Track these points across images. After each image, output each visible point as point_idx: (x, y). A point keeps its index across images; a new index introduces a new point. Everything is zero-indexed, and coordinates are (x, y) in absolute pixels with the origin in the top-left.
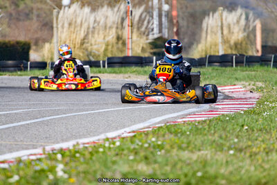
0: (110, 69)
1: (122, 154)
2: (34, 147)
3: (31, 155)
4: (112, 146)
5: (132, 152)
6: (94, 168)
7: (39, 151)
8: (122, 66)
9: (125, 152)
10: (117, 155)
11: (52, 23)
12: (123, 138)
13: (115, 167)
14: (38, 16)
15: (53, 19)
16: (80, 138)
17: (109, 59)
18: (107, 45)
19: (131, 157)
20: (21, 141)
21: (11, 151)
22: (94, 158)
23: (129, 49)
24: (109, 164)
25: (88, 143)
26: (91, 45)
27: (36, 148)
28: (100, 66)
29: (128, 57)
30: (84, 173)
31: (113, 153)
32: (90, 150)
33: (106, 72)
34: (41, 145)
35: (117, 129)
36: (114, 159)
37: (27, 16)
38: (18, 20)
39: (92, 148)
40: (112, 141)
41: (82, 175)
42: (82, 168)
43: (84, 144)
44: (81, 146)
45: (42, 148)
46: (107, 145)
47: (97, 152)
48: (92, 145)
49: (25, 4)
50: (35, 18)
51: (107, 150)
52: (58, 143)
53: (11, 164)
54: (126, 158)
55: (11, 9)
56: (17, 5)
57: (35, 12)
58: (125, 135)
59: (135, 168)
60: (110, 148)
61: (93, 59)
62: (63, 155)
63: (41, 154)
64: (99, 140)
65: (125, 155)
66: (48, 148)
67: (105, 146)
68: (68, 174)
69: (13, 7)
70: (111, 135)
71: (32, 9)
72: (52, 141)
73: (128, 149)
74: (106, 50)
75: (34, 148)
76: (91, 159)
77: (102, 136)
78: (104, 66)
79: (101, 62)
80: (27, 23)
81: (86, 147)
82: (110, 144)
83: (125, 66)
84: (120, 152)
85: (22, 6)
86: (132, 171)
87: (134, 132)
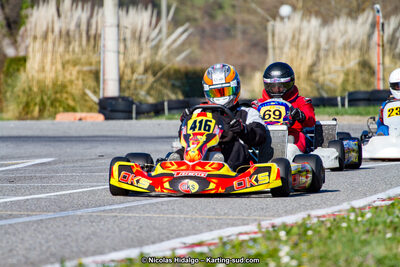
0: (352, 109)
1: (374, 231)
2: (245, 223)
3: (241, 234)
4: (360, 219)
5: (389, 227)
6: (334, 252)
7: (253, 227)
8: (369, 105)
9: (380, 227)
10: (368, 231)
11: (266, 43)
12: (377, 208)
13: (366, 249)
14: (244, 32)
15: (267, 37)
16: (312, 209)
17: (350, 94)
18: (347, 74)
19: (389, 235)
20: (225, 214)
21: (210, 228)
22: (334, 237)
23: (379, 79)
24: (357, 245)
25: (324, 216)
26: (324, 74)
27: (248, 224)
28: (336, 105)
29: (378, 91)
30: (321, 258)
31: (362, 229)
32: (329, 225)
33: (346, 113)
34: (256, 220)
35: (365, 195)
36: (364, 237)
37: (228, 32)
38: (214, 37)
39: (332, 223)
40: (361, 211)
41: (318, 262)
42: (316, 251)
43: (318, 217)
44: (315, 220)
45: (256, 223)
46: (352, 217)
47: (339, 228)
48: (332, 219)
49: (225, 14)
50: (239, 36)
51: (353, 225)
52: (280, 216)
53: (212, 247)
54: (381, 235)
55: (204, 22)
56: (212, 16)
57: (239, 26)
58: (378, 203)
59: (395, 251)
60: (357, 222)
61: (325, 95)
62: (288, 233)
63: (255, 233)
64: (340, 211)
65: (379, 232)
66: (266, 224)
67: (349, 220)
68: (297, 259)
69: (207, 19)
70: (358, 203)
71: (235, 22)
72: (271, 214)
73: (385, 222)
74: (346, 81)
75: (244, 225)
76: (330, 238)
77: (345, 206)
78: (343, 105)
79: (339, 99)
80: (228, 42)
81: (323, 222)
82: (357, 216)
83: (374, 105)
84: (371, 228)
85: (220, 17)
86: (390, 254)
87: (390, 199)
